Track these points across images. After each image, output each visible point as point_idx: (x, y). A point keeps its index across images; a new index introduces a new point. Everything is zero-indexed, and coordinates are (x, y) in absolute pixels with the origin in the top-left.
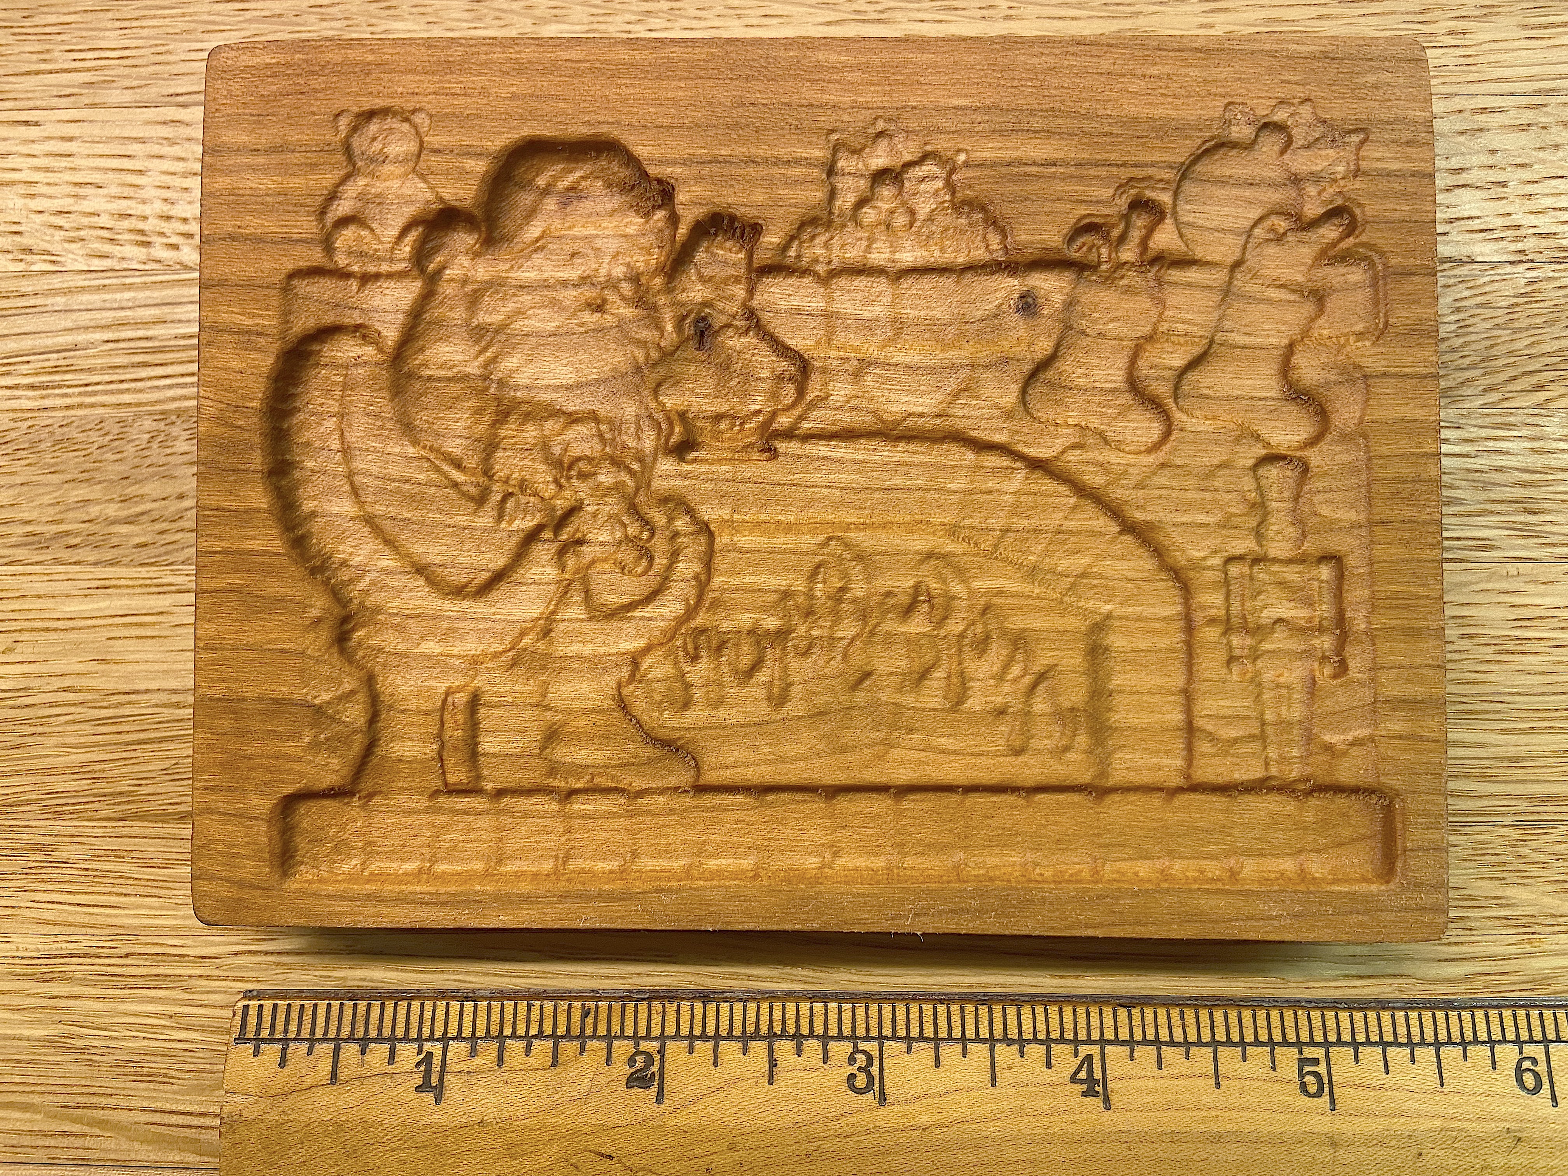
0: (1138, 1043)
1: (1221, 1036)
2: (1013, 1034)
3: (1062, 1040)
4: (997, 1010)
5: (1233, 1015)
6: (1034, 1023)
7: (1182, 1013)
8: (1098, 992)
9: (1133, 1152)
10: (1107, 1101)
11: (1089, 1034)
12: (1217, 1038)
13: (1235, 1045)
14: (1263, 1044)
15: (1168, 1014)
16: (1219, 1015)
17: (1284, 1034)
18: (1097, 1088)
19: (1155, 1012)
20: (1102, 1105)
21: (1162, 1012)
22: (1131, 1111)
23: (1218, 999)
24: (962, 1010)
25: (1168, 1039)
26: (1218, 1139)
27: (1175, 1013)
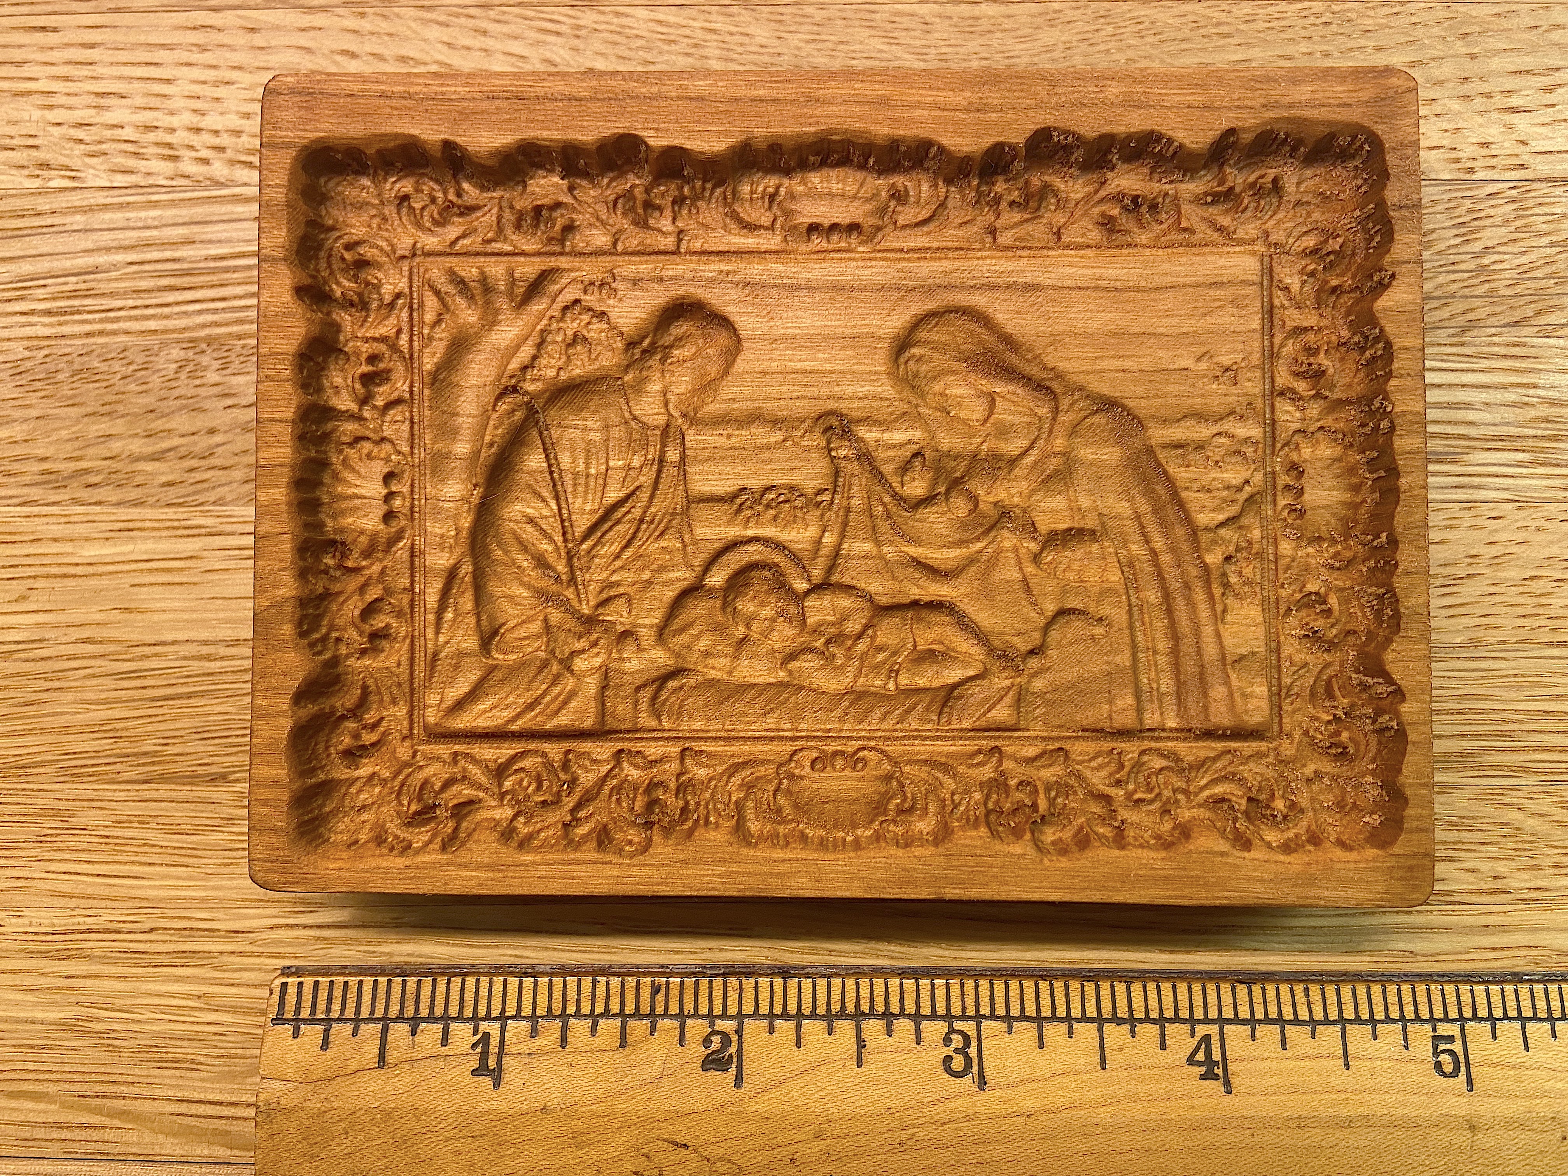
0: (1260, 1022)
1: (1349, 1014)
2: (1123, 1012)
3: (1176, 1019)
4: (1105, 987)
5: (1361, 990)
6: (1146, 1000)
7: (1306, 989)
8: (1212, 968)
9: (1256, 1139)
10: (1227, 1083)
11: (1206, 1012)
12: (1345, 1016)
13: (1365, 1022)
14: (1394, 1021)
15: (1292, 990)
16: (1346, 991)
17: (1416, 1011)
18: (1216, 1071)
19: (1278, 989)
20: (1223, 1089)
21: (1284, 988)
22: (1254, 1094)
23: (1345, 974)
24: (1067, 987)
25: (1292, 1017)
26: (1348, 1123)
27: (1299, 989)
